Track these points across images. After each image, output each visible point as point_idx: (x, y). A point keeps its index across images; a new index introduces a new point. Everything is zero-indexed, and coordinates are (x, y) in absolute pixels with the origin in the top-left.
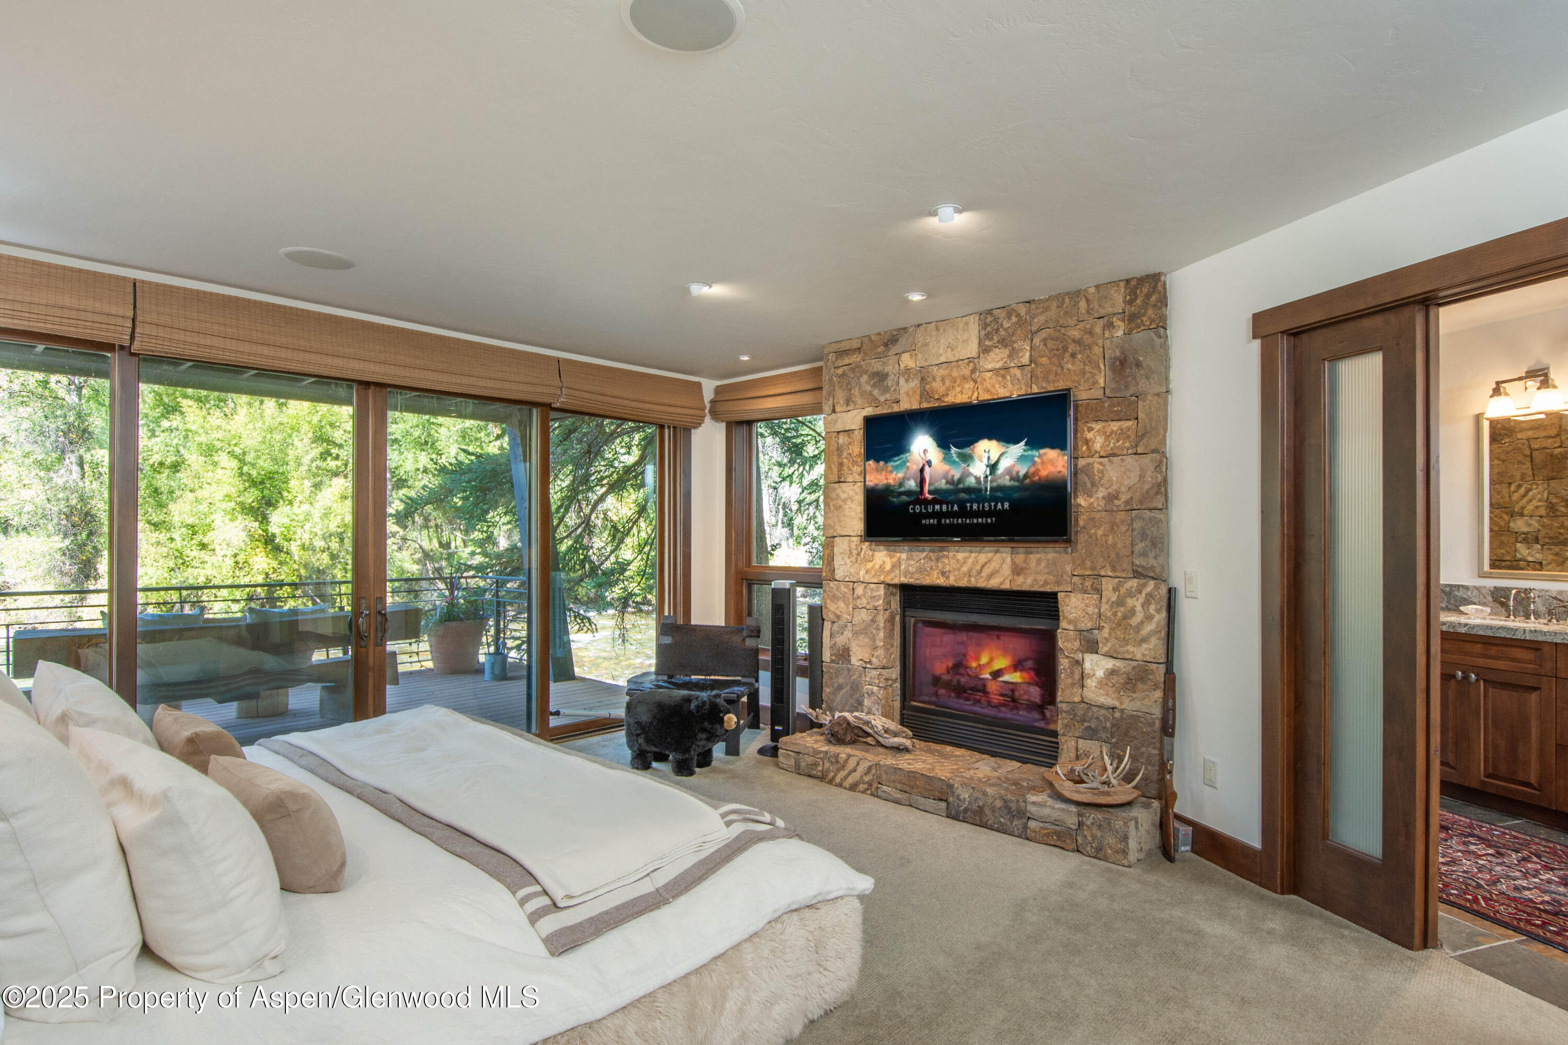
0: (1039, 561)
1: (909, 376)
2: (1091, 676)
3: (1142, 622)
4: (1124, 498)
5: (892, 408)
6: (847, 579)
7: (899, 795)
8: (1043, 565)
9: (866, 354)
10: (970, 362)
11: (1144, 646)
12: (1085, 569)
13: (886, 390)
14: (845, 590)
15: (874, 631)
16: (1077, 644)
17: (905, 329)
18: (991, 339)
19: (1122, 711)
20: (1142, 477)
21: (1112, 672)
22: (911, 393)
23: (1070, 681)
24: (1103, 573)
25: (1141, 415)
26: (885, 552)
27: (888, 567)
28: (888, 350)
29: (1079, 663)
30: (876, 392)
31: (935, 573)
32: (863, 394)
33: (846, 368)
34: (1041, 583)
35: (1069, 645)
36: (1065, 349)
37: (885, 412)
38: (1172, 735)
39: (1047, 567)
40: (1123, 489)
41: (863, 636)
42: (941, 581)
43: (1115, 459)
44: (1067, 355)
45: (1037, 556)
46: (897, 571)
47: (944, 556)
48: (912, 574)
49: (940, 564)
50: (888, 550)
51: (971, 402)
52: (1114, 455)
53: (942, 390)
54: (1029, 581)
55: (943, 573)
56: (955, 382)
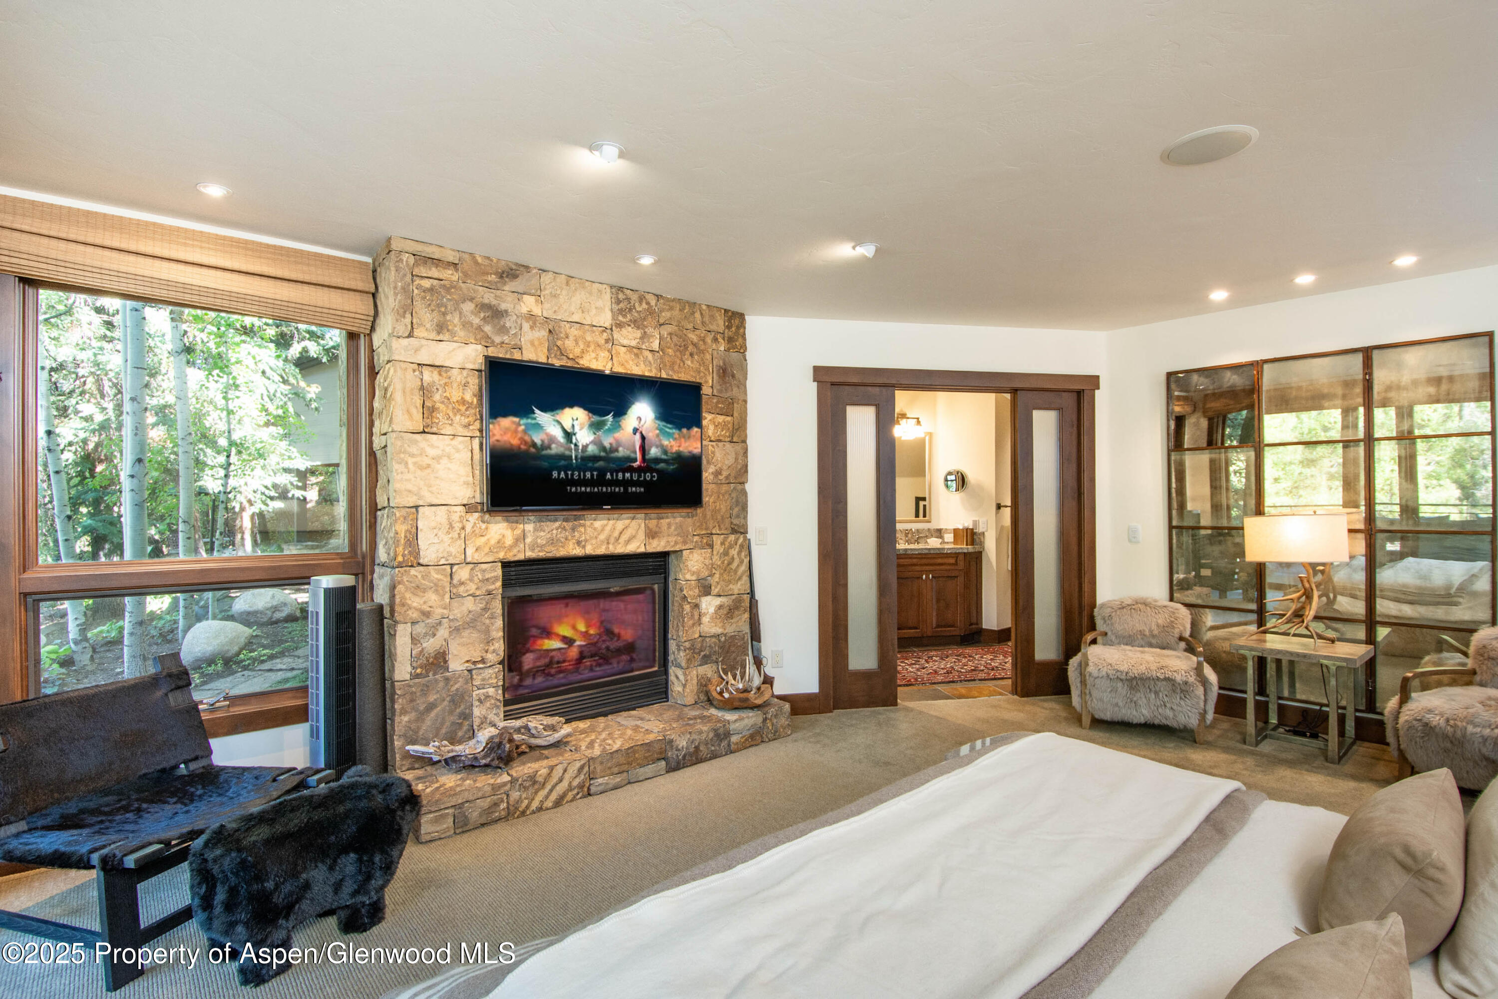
0: (669, 525)
1: (534, 323)
2: (705, 614)
3: (738, 566)
4: (725, 473)
5: (512, 353)
6: (443, 562)
7: (618, 779)
8: (673, 528)
9: (466, 275)
10: (604, 331)
11: (739, 583)
12: (701, 529)
13: (503, 330)
14: (439, 577)
15: (487, 621)
16: (697, 591)
17: (527, 268)
18: (625, 316)
19: (725, 635)
20: (736, 459)
21: (720, 607)
22: (536, 343)
23: (691, 622)
24: (714, 532)
25: (736, 414)
26: (505, 524)
27: (509, 541)
28: (505, 284)
29: (697, 606)
30: (488, 329)
31: (571, 543)
32: (466, 325)
33: (435, 282)
34: (672, 544)
35: (691, 593)
36: (686, 348)
37: (501, 356)
38: (759, 641)
39: (675, 530)
40: (725, 468)
41: (468, 631)
42: (578, 552)
43: (720, 444)
44: (688, 353)
45: (667, 520)
46: (522, 546)
47: (581, 525)
48: (542, 546)
49: (576, 533)
50: (508, 521)
51: (603, 371)
52: (720, 441)
53: (577, 351)
54: (663, 543)
55: (579, 543)
56: (588, 346)
